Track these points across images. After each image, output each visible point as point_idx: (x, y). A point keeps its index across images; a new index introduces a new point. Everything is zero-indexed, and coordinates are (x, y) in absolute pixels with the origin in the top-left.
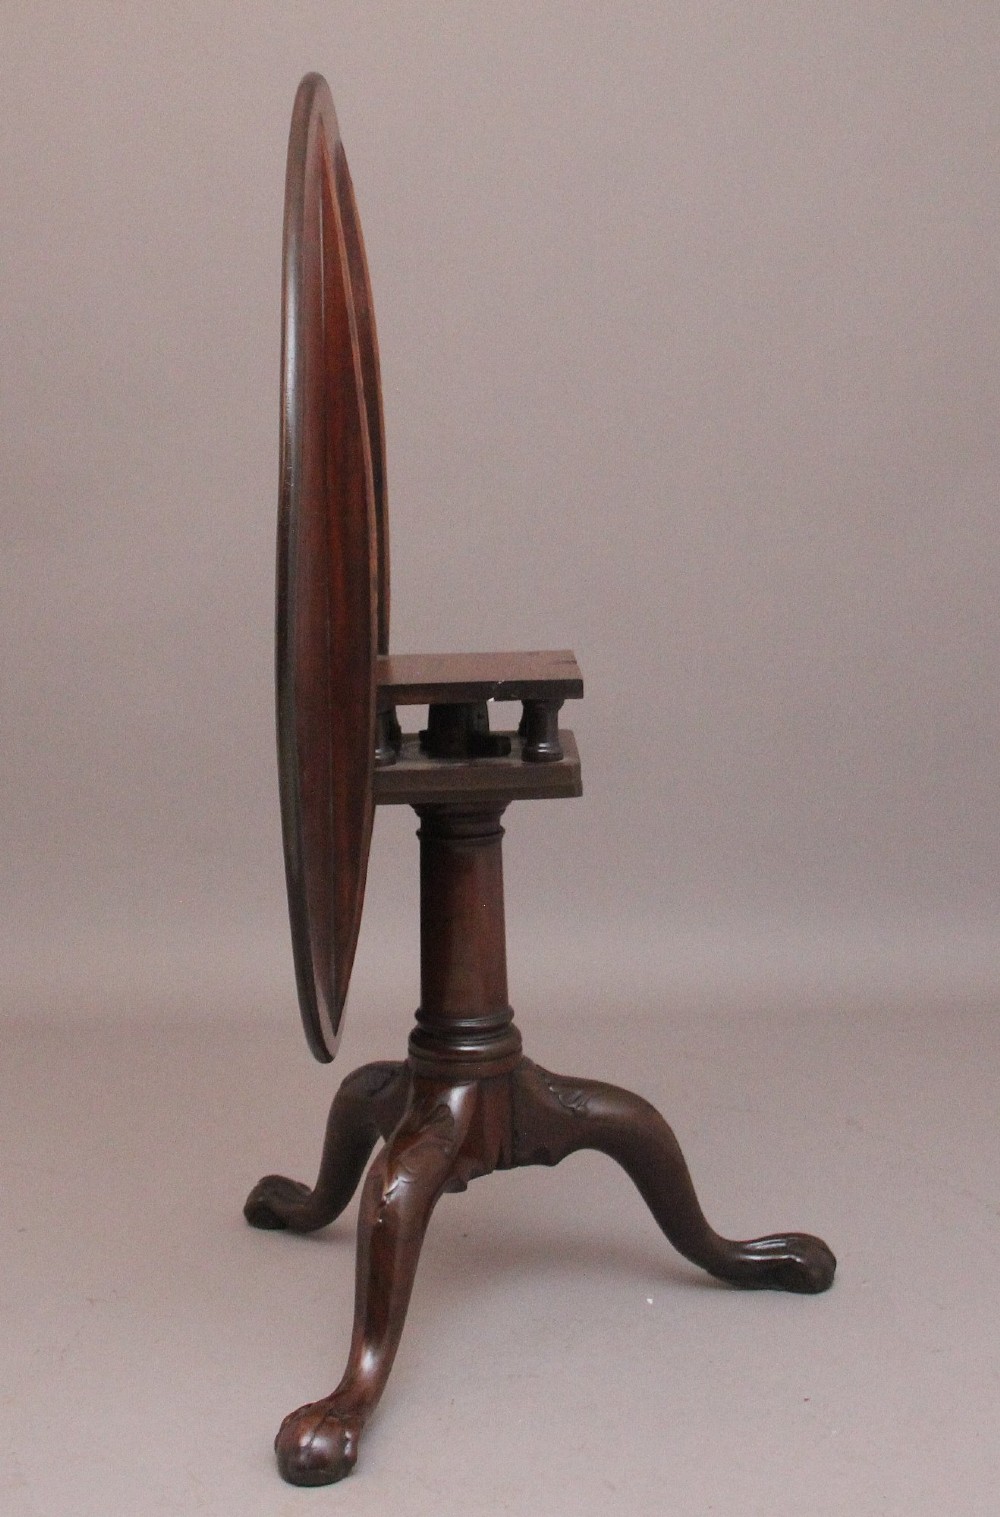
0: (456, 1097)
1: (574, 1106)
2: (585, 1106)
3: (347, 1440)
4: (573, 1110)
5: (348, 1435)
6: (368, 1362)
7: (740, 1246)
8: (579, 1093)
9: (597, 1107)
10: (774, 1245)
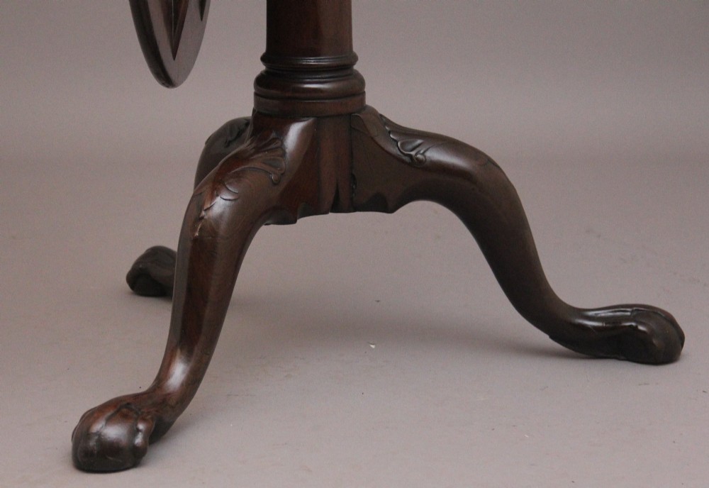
0: (294, 132)
1: (413, 153)
2: (423, 154)
3: (138, 431)
4: (410, 156)
5: (141, 426)
6: (179, 373)
7: (581, 313)
8: (419, 141)
9: (436, 155)
10: (618, 314)
